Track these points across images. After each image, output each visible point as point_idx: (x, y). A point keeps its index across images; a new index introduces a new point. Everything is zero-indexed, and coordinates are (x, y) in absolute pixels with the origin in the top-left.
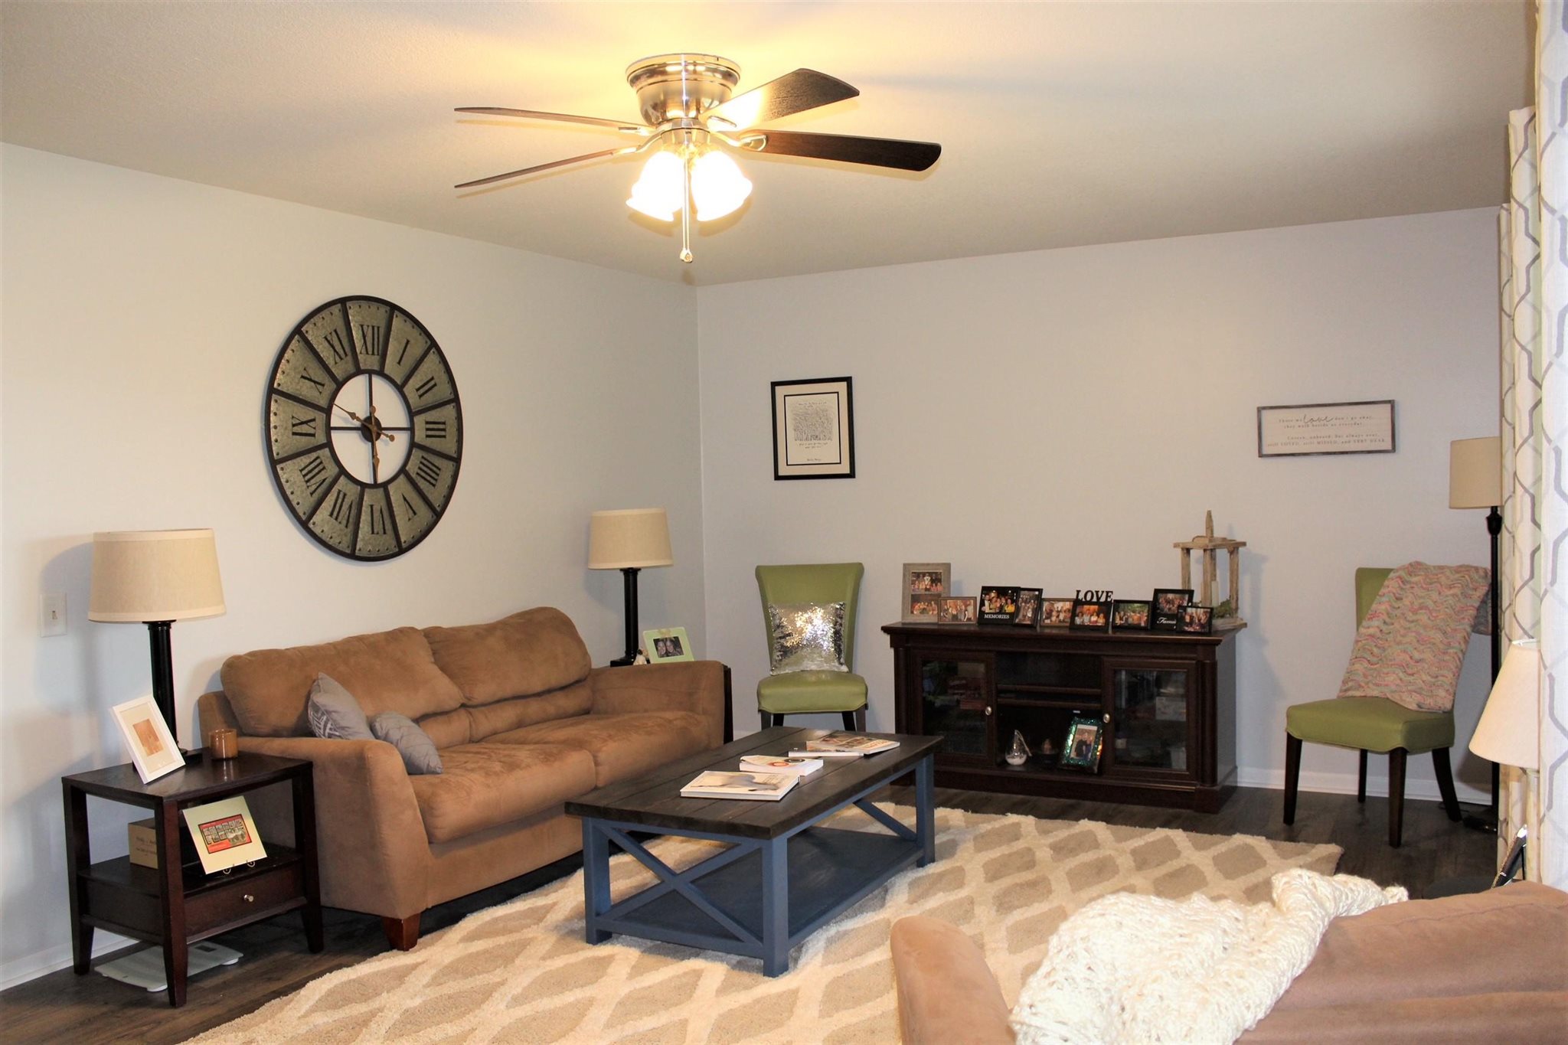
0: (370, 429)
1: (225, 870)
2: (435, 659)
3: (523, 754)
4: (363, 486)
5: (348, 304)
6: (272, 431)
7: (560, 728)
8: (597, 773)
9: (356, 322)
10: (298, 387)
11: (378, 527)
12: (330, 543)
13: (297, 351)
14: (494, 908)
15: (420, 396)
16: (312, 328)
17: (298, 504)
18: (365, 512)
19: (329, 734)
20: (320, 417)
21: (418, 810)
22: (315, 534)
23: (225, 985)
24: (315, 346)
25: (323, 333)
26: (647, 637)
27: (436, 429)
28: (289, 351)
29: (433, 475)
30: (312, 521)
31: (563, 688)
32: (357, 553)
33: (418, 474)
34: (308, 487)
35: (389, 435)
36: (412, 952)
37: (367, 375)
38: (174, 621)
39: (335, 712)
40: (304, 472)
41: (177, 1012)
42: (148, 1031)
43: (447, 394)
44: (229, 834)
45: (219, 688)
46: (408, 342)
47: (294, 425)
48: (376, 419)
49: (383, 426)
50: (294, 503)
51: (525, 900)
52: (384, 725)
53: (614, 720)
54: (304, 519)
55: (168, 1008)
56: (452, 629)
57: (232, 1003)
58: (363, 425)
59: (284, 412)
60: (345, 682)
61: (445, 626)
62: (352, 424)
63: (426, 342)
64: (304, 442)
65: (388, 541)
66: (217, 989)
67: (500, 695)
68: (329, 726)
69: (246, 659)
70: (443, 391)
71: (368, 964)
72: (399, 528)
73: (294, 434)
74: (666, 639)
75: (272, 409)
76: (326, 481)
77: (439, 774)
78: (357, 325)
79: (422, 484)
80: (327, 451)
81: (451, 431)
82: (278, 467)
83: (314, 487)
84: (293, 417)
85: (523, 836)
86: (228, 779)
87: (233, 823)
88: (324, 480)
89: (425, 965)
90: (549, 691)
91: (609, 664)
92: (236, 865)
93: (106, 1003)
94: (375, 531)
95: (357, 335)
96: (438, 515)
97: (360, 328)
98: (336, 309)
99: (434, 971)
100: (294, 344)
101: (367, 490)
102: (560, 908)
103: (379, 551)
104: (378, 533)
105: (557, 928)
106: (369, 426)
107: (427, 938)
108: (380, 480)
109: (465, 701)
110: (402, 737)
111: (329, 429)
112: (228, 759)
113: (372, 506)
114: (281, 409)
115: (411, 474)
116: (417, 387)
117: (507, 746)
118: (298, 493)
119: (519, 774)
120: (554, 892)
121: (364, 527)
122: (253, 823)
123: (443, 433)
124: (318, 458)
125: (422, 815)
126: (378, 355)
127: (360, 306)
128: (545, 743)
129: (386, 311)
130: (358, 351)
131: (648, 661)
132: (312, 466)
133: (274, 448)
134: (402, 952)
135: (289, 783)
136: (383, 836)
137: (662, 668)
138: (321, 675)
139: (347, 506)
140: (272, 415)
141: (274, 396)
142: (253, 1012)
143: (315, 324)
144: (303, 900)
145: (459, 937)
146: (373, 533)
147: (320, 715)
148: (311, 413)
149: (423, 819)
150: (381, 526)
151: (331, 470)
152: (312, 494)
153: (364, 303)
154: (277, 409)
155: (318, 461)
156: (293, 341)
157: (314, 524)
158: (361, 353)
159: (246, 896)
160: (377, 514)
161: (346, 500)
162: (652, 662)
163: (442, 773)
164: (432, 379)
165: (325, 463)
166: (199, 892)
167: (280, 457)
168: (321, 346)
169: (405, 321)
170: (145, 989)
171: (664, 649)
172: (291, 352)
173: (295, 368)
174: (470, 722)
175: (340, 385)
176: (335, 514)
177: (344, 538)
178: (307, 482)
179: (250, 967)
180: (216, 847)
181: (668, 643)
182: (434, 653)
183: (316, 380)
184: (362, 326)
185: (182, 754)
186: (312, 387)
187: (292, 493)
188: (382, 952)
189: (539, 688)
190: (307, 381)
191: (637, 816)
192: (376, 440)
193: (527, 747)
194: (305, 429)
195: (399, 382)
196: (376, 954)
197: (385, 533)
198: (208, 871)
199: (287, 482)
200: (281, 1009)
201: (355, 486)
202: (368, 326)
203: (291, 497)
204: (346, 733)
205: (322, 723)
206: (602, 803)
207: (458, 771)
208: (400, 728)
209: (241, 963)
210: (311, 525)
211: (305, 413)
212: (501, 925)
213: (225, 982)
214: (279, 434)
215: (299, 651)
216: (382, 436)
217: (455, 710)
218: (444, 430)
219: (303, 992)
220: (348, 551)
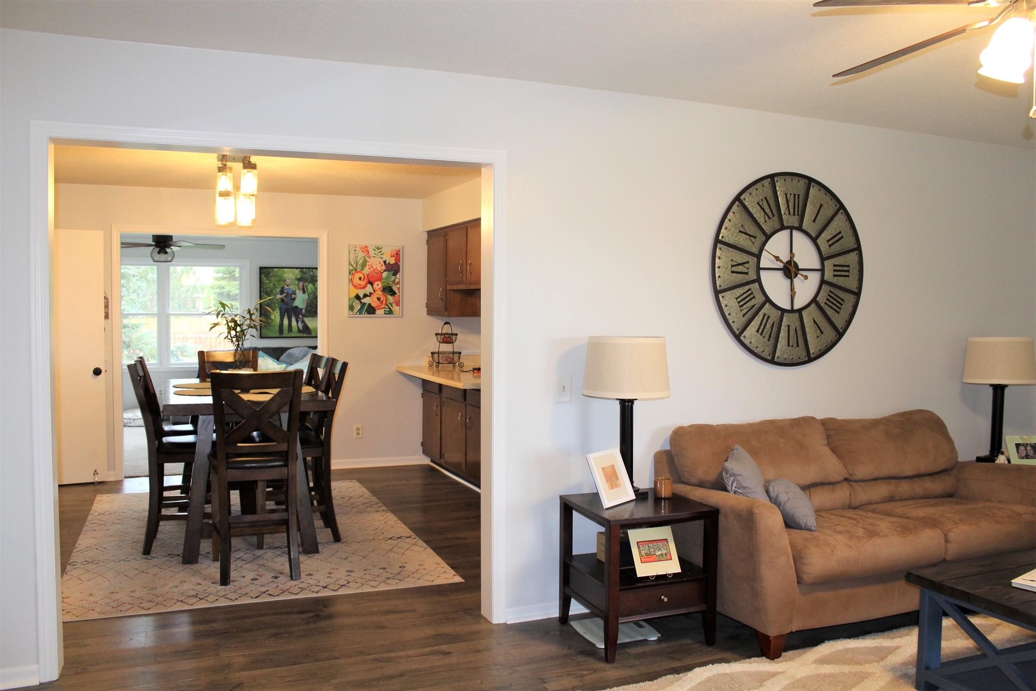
0: (790, 270)
1: (651, 576)
2: (828, 442)
3: (883, 524)
4: (783, 311)
5: (776, 179)
6: (717, 269)
7: (921, 507)
8: (946, 549)
9: (781, 191)
10: (737, 239)
11: (793, 341)
12: (756, 352)
13: (737, 213)
14: (848, 640)
15: (830, 246)
16: (748, 197)
17: (733, 322)
18: (784, 330)
19: (734, 490)
20: (753, 260)
21: (791, 557)
22: (746, 345)
23: (643, 655)
24: (751, 210)
25: (757, 199)
26: (1010, 440)
27: (843, 271)
28: (731, 213)
29: (838, 305)
30: (743, 335)
31: (930, 475)
32: (776, 359)
33: (826, 303)
34: (741, 310)
35: (804, 275)
36: (777, 663)
37: (789, 230)
38: (636, 399)
39: (739, 475)
40: (739, 300)
41: (608, 666)
42: (586, 675)
43: (852, 244)
44: (657, 551)
45: (668, 448)
46: (821, 205)
47: (732, 266)
48: (795, 263)
49: (800, 268)
50: (731, 322)
51: (874, 639)
52: (776, 489)
53: (970, 506)
54: (737, 333)
55: (602, 662)
56: (843, 420)
57: (644, 670)
58: (785, 266)
59: (726, 257)
60: (754, 453)
61: (839, 418)
62: (777, 265)
63: (836, 206)
64: (740, 278)
65: (800, 352)
66: (639, 656)
67: (875, 475)
68: (734, 485)
69: (687, 429)
70: (849, 242)
71: (740, 664)
72: (809, 343)
73: (732, 272)
74: (1027, 444)
75: (717, 254)
76: (756, 306)
77: (813, 531)
78: (782, 194)
79: (829, 312)
80: (757, 284)
81: (854, 273)
82: (720, 296)
83: (746, 311)
84: (732, 260)
85: (876, 590)
86: (665, 513)
87: (660, 544)
88: (754, 306)
89: (781, 676)
90: (919, 476)
91: (975, 459)
92: (658, 574)
93: (569, 648)
94: (791, 344)
95: (782, 200)
96: (840, 335)
97: (785, 195)
98: (766, 182)
99: (787, 682)
100: (735, 208)
101: (785, 314)
102: (901, 652)
103: (792, 359)
104: (792, 346)
105: (893, 669)
106: (789, 267)
107: (790, 653)
108: (796, 307)
109: (847, 476)
110: (788, 500)
111: (759, 269)
112: (665, 499)
113: (789, 326)
114: (723, 254)
115: (821, 303)
116: (828, 239)
117: (876, 515)
118: (733, 314)
119: (878, 541)
120: (899, 637)
121: (782, 342)
122: (674, 546)
123: (847, 274)
124: (749, 290)
125: (794, 562)
126: (798, 215)
127: (785, 180)
128: (906, 518)
129: (805, 183)
130: (783, 213)
131: (1009, 461)
132: (745, 295)
133: (717, 282)
134: (768, 660)
135: (702, 522)
136: (761, 573)
137: (1019, 468)
138: (737, 446)
139: (770, 325)
140: (717, 258)
141: (719, 245)
142: (653, 680)
143: (751, 194)
144: (704, 607)
145: (814, 658)
146: (789, 345)
147: (728, 476)
148: (746, 257)
149: (795, 564)
150: (795, 341)
151: (760, 299)
152: (744, 315)
153: (788, 178)
154: (721, 255)
155: (750, 292)
156: (734, 206)
157: (744, 337)
158: (785, 214)
159: (663, 597)
160: (792, 332)
161: (769, 321)
162: (1013, 462)
163: (816, 531)
164: (840, 233)
165: (755, 294)
166: (631, 589)
167: (722, 288)
168: (754, 210)
169: (820, 190)
170: (595, 645)
171: (1025, 452)
172: (732, 214)
173: (735, 225)
174: (850, 493)
175: (768, 237)
176: (761, 330)
177: (766, 348)
178: (741, 306)
179: (664, 645)
180: (647, 559)
181: (1029, 448)
182: (828, 437)
183: (750, 234)
184: (786, 194)
185: (634, 491)
186: (747, 239)
187: (729, 314)
188: (754, 657)
189: (909, 472)
190: (743, 234)
191: (966, 596)
192: (794, 278)
193: (892, 519)
194: (740, 269)
195: (814, 235)
196: (750, 657)
197: (798, 346)
198: (639, 575)
199: (726, 306)
200: (672, 683)
201: (777, 311)
202: (791, 194)
203: (728, 317)
204: (746, 491)
205: (730, 482)
206: (938, 579)
207: (828, 532)
208: (787, 493)
209: (659, 641)
210: (742, 338)
211: (740, 257)
212: (850, 656)
213: (643, 653)
214: (722, 272)
215: (726, 428)
216: (799, 275)
217: (840, 482)
218: (848, 271)
219: (690, 674)
220: (769, 358)
